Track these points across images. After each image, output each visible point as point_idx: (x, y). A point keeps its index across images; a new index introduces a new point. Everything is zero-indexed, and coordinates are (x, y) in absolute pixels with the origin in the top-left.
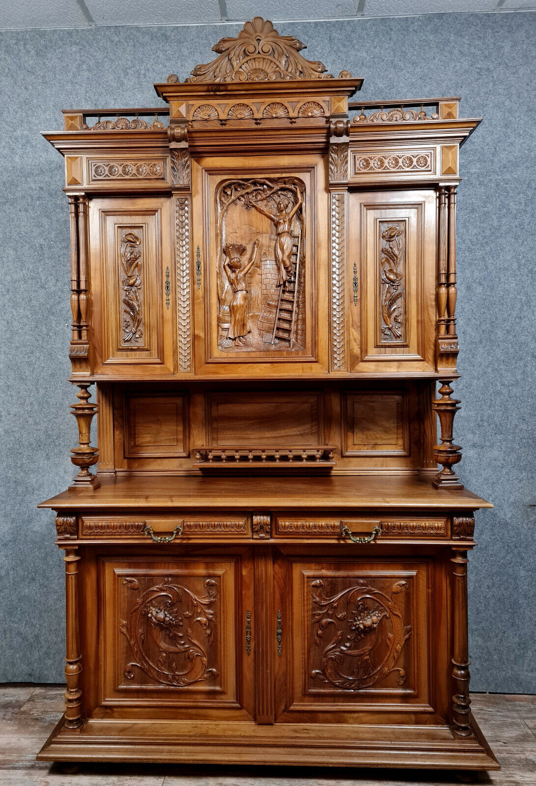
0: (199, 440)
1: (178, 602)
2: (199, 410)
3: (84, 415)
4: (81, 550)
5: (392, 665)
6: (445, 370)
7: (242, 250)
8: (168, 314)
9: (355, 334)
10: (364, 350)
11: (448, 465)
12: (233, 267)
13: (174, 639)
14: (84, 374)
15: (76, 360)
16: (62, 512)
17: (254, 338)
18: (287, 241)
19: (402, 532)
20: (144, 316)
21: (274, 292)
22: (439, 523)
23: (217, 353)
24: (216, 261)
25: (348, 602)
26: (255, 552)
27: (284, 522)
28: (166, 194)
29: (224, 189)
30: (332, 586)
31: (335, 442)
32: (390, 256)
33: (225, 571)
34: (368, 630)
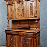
21: (21, 11)
28: (13, 4)
29: (17, 3)
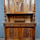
0: (15, 19)
1: (13, 31)
2: (15, 17)
3: (5, 17)
4: (5, 27)
5: (29, 35)
6: (34, 13)
7: (18, 3)
8: (12, 8)
9: (27, 10)
10: (28, 11)
11: (34, 21)
12: (17, 4)
13: (13, 34)
14: (5, 13)
15: (4, 12)
16: (4, 24)
17: (19, 10)
18: (22, 2)
19: (31, 25)
20: (10, 8)
22: (34, 25)
23: (16, 12)
24: (16, 4)
25: (26, 31)
26: (19, 27)
27: (21, 25)
30: (25, 30)
31: (25, 19)
32: (30, 3)
33: (17, 29)
34: (28, 33)
